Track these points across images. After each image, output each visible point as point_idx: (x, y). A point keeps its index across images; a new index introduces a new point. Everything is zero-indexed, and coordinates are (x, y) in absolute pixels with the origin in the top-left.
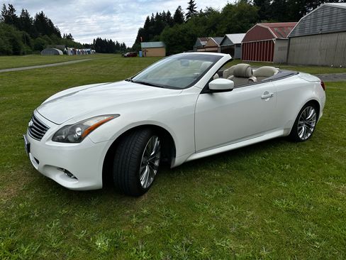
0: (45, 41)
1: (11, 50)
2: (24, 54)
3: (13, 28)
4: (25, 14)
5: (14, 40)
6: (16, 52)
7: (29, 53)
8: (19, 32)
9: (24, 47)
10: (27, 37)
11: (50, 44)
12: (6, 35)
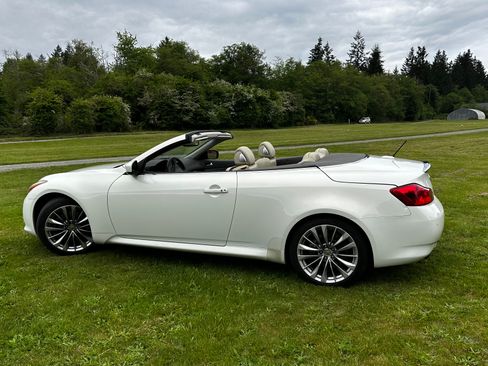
0: (461, 98)
1: (403, 114)
2: (421, 119)
3: (415, 81)
4: (441, 58)
5: (411, 99)
6: (410, 116)
7: (429, 117)
8: (422, 86)
9: (425, 109)
10: (433, 94)
11: (467, 102)
12: (402, 92)
